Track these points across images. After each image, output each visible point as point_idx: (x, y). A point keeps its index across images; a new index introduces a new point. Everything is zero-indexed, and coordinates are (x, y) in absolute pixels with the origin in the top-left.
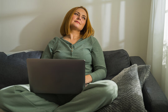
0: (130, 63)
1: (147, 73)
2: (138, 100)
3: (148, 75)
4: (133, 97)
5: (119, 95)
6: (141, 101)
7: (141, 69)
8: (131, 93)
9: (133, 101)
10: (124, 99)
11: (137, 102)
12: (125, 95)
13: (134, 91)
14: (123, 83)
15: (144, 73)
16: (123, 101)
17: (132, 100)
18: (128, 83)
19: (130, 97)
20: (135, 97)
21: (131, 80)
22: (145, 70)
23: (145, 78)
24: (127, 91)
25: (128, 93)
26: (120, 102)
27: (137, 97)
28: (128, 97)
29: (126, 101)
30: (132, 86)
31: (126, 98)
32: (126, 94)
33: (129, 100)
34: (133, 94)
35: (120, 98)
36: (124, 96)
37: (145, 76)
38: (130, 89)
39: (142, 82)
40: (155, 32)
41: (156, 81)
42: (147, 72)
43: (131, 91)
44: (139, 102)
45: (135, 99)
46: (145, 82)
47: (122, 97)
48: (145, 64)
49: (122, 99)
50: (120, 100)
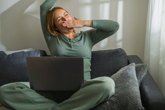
0: (127, 62)
1: (145, 72)
2: (135, 98)
3: (145, 74)
4: (130, 94)
5: (117, 92)
6: (138, 98)
7: (138, 68)
8: (128, 91)
9: (131, 98)
10: (121, 96)
11: (134, 99)
12: (122, 92)
13: (131, 89)
14: (121, 81)
15: (141, 72)
16: (121, 98)
17: (129, 97)
18: (126, 81)
19: (127, 95)
20: (132, 95)
21: (129, 78)
22: (143, 68)
23: (143, 76)
24: (125, 88)
25: (125, 90)
26: (118, 99)
27: (134, 94)
28: (126, 94)
29: (123, 98)
30: (130, 83)
31: (124, 95)
32: (124, 91)
33: (126, 97)
34: (130, 91)
35: (118, 95)
36: (121, 94)
37: (142, 74)
38: (127, 87)
39: (139, 80)
40: (152, 32)
41: (153, 79)
42: (144, 70)
43: (128, 89)
44: (136, 99)
45: (132, 97)
46: (143, 80)
47: (120, 94)
48: (143, 63)
49: (120, 96)
50: (118, 97)
